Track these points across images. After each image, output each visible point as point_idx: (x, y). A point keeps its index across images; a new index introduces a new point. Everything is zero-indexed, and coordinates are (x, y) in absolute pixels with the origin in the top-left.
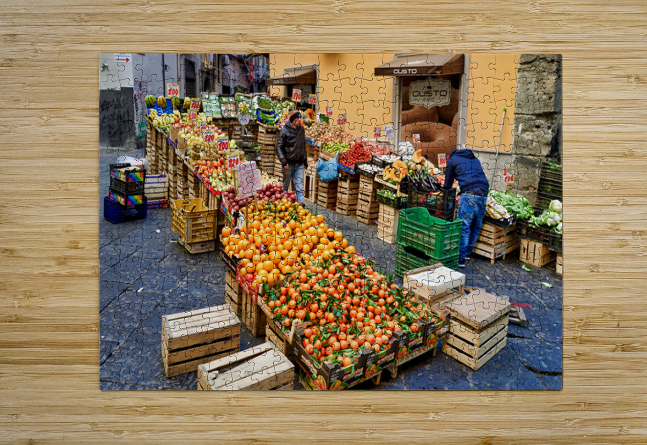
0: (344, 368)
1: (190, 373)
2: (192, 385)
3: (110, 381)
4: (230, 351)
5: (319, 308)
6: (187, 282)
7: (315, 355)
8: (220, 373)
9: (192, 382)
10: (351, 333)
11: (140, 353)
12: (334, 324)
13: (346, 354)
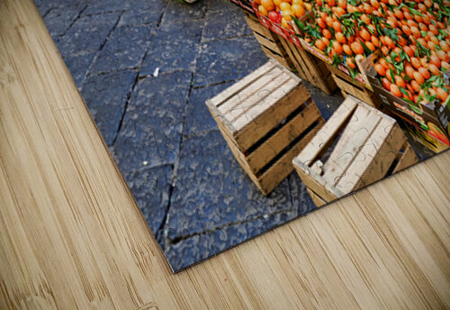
0: (444, 104)
1: (289, 177)
2: (302, 194)
3: (195, 234)
4: (315, 126)
5: (371, 35)
6: (208, 44)
7: (406, 97)
8: (324, 162)
9: (299, 192)
10: (421, 56)
11: (208, 169)
12: (397, 50)
13: (434, 84)
